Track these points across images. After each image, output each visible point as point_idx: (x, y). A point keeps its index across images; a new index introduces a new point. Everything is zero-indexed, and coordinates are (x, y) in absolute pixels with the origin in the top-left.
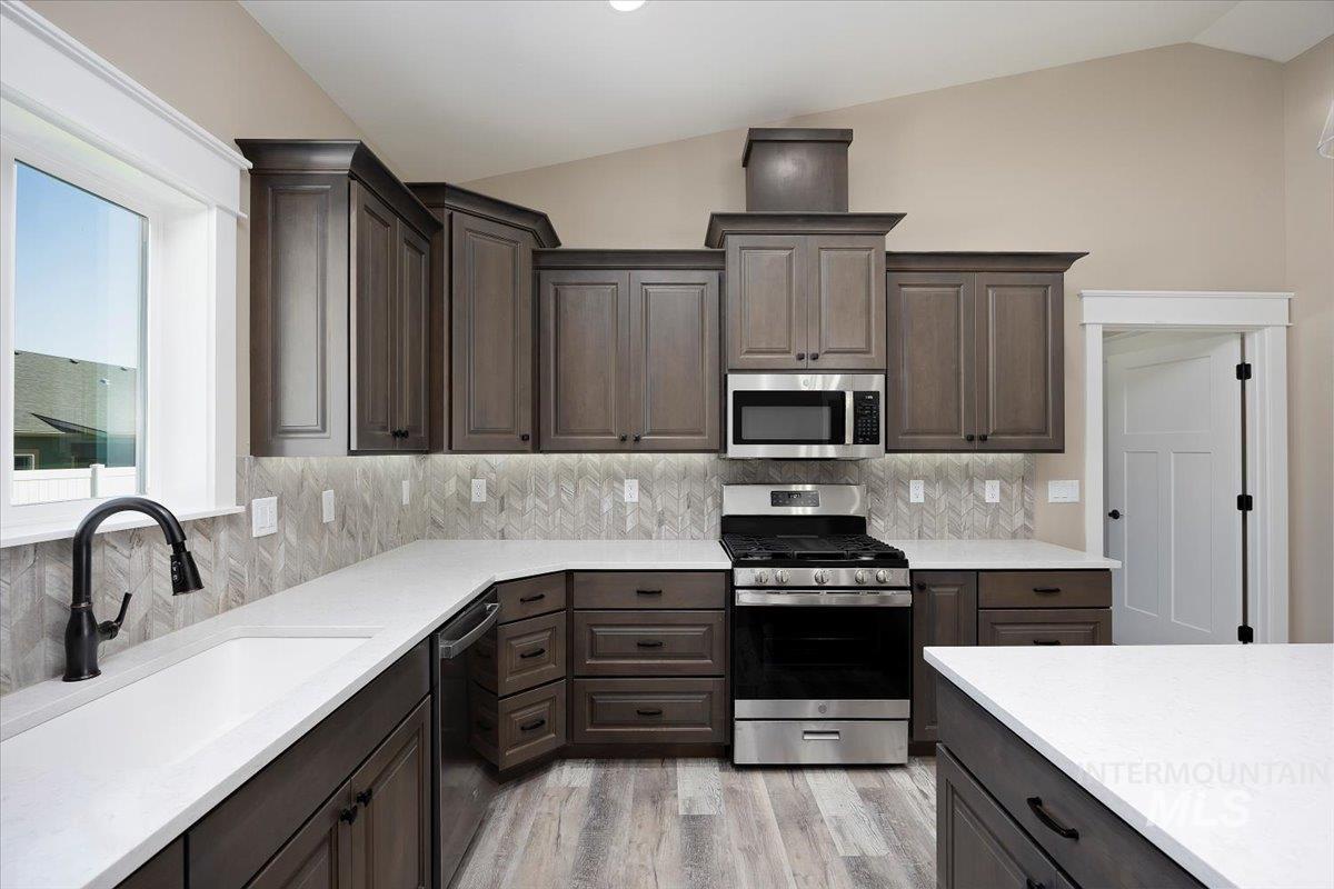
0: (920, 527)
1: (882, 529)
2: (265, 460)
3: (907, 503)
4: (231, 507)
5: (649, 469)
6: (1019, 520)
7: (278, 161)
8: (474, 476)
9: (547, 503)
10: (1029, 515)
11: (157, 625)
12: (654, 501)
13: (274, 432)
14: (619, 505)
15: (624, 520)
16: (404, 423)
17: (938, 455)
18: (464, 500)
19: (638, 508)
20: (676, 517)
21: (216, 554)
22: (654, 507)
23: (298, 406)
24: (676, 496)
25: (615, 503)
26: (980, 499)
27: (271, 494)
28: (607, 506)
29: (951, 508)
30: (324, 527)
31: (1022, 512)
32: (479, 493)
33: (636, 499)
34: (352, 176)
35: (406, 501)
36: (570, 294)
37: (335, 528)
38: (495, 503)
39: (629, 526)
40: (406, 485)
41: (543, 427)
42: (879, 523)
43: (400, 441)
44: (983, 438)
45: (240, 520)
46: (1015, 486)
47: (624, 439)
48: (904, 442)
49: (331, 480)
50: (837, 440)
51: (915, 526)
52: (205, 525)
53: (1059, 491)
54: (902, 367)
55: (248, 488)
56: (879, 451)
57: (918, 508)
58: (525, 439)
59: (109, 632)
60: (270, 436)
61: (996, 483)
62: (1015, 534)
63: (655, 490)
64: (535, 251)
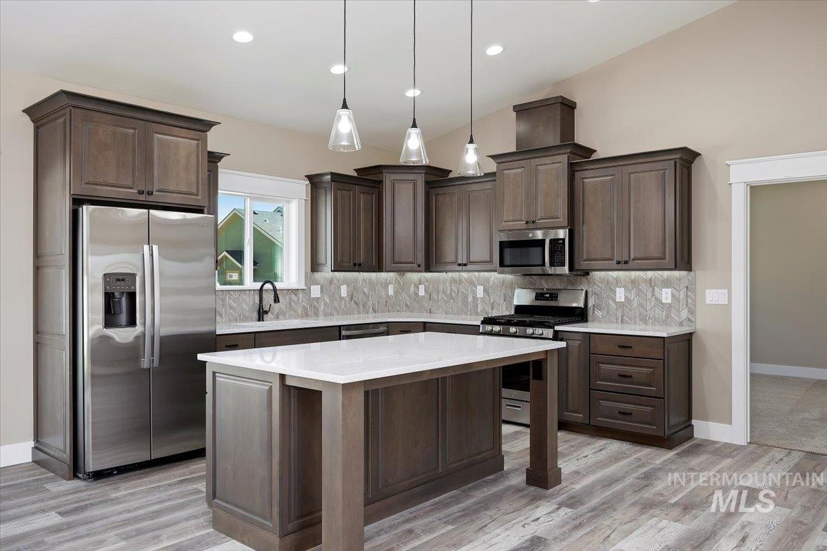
0: (622, 317)
1: (601, 317)
2: (316, 273)
3: (615, 301)
4: (303, 287)
6: (685, 314)
7: (316, 180)
8: (419, 283)
9: (447, 297)
10: (692, 312)
11: (281, 317)
12: (489, 296)
13: (318, 265)
14: (475, 298)
15: (477, 306)
16: (362, 261)
17: (633, 273)
18: (416, 294)
19: (483, 299)
20: (499, 306)
21: (298, 300)
22: (490, 300)
23: (322, 259)
24: (499, 294)
25: (473, 297)
26: (659, 300)
27: (318, 285)
28: (470, 299)
29: (641, 305)
30: (342, 298)
31: (686, 310)
32: (422, 291)
33: (482, 296)
34: (332, 181)
35: (391, 294)
36: (440, 199)
37: (347, 299)
38: (428, 296)
39: (479, 310)
41: (431, 260)
42: (598, 313)
43: (358, 267)
44: (626, 262)
45: (306, 291)
46: (682, 293)
47: (460, 265)
48: (584, 265)
49: (345, 282)
50: (543, 264)
51: (619, 315)
52: (295, 291)
53: (713, 297)
54: (583, 224)
55: (310, 282)
56: (566, 269)
57: (621, 305)
58: (419, 266)
59: (266, 312)
60: (315, 266)
61: (669, 290)
62: (681, 324)
63: (490, 291)
64: (427, 182)
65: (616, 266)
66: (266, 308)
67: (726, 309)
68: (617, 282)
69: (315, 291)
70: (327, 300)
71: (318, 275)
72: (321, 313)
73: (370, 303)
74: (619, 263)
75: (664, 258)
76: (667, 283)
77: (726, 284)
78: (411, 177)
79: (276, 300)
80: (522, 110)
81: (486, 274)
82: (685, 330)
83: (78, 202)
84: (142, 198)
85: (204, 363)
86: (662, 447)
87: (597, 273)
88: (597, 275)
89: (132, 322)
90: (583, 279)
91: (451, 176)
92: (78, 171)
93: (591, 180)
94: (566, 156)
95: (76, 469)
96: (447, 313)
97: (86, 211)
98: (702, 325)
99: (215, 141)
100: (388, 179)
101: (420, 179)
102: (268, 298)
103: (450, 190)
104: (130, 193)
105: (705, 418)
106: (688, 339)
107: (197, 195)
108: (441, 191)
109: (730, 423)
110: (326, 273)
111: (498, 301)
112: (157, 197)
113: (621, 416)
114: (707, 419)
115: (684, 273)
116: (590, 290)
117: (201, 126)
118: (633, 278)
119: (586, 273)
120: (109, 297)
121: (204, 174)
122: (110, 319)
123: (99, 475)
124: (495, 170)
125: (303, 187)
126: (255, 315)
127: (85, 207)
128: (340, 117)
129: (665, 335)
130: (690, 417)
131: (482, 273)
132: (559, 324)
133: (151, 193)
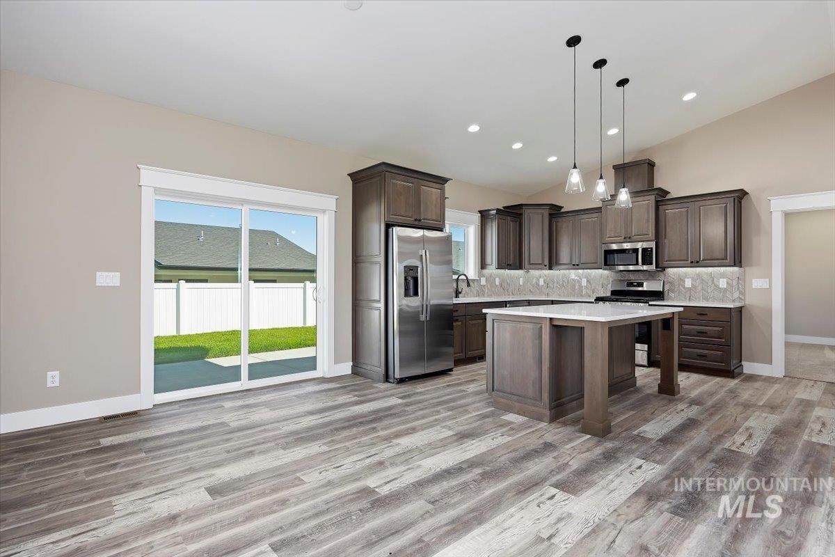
1: (674, 297)
3: (684, 287)
4: (478, 278)
5: (590, 275)
6: (736, 295)
7: (484, 214)
8: (540, 277)
9: (560, 285)
10: (741, 293)
11: (466, 296)
12: (591, 285)
13: (486, 264)
14: (580, 286)
15: (582, 291)
16: (511, 262)
18: (538, 284)
19: (586, 287)
20: (599, 291)
21: (475, 286)
22: (591, 287)
23: (488, 260)
24: (598, 283)
26: (717, 287)
27: (484, 277)
28: (577, 287)
29: (703, 289)
30: (496, 286)
31: (738, 292)
32: (541, 282)
33: (586, 285)
34: (496, 214)
35: (521, 284)
36: (559, 224)
37: (499, 287)
38: (545, 285)
39: (584, 293)
40: (521, 279)
41: (553, 262)
42: (672, 295)
43: (510, 267)
44: (698, 262)
45: (478, 281)
46: (734, 281)
47: (574, 265)
48: (666, 264)
49: (498, 276)
50: (637, 264)
51: (688, 296)
52: (473, 281)
53: (757, 283)
54: (665, 238)
55: (481, 275)
56: (653, 267)
57: (690, 289)
58: (546, 266)
59: (460, 293)
60: (483, 265)
61: (725, 280)
62: (734, 301)
63: (591, 282)
64: (549, 214)
65: (690, 265)
66: (460, 290)
67: (768, 291)
68: (686, 275)
69: (483, 281)
70: (489, 286)
71: (484, 271)
72: (486, 295)
73: (510, 290)
74: (692, 262)
75: (726, 259)
76: (723, 275)
77: (768, 275)
78: (540, 211)
79: (469, 285)
80: (619, 168)
81: (589, 270)
82: (738, 304)
83: (388, 226)
84: (417, 223)
86: (728, 377)
87: (671, 269)
88: (670, 271)
89: (417, 294)
90: (661, 273)
91: (562, 210)
92: (388, 208)
93: (670, 211)
94: (654, 196)
95: (387, 378)
96: (560, 296)
97: (394, 230)
98: (750, 300)
100: (527, 213)
101: (546, 213)
102: (460, 284)
103: (564, 219)
104: (410, 220)
105: (752, 360)
106: (740, 310)
107: (440, 222)
108: (560, 220)
109: (771, 363)
110: (492, 270)
111: (597, 287)
112: (424, 222)
113: (698, 358)
114: (753, 361)
115: (736, 269)
116: (665, 280)
117: (446, 180)
118: (699, 273)
119: (664, 269)
120: (406, 280)
121: (442, 211)
122: (407, 291)
124: (601, 206)
125: (476, 218)
126: (454, 295)
127: (394, 228)
128: (572, 174)
129: (732, 307)
130: (741, 361)
131: (586, 271)
132: (651, 301)
133: (420, 220)
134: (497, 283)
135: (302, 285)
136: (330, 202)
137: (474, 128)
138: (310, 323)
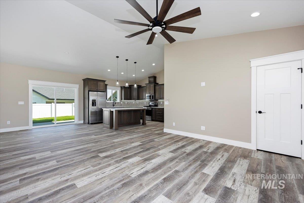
7: (122, 87)
11: (116, 106)
16: (128, 98)
32: (138, 103)
34: (124, 88)
47: (142, 99)
48: (156, 99)
49: (126, 101)
50: (151, 99)
51: (161, 106)
52: (119, 103)
54: (156, 93)
55: (121, 101)
58: (137, 99)
59: (114, 106)
60: (122, 99)
64: (138, 87)
68: (161, 101)
69: (122, 103)
71: (122, 100)
72: (122, 106)
73: (130, 105)
79: (115, 104)
80: (149, 77)
83: (89, 91)
85: (103, 109)
87: (159, 100)
89: (95, 106)
90: (157, 101)
92: (89, 87)
93: (158, 87)
94: (154, 84)
95: (89, 123)
97: (90, 92)
99: (106, 83)
100: (132, 87)
102: (114, 103)
104: (95, 90)
110: (123, 100)
113: (158, 118)
117: (105, 81)
120: (93, 103)
121: (105, 87)
122: (93, 105)
123: (92, 124)
125: (120, 88)
133: (98, 90)
134: (126, 103)
135: (71, 104)
136: (77, 86)
137: (109, 70)
138: (74, 115)
